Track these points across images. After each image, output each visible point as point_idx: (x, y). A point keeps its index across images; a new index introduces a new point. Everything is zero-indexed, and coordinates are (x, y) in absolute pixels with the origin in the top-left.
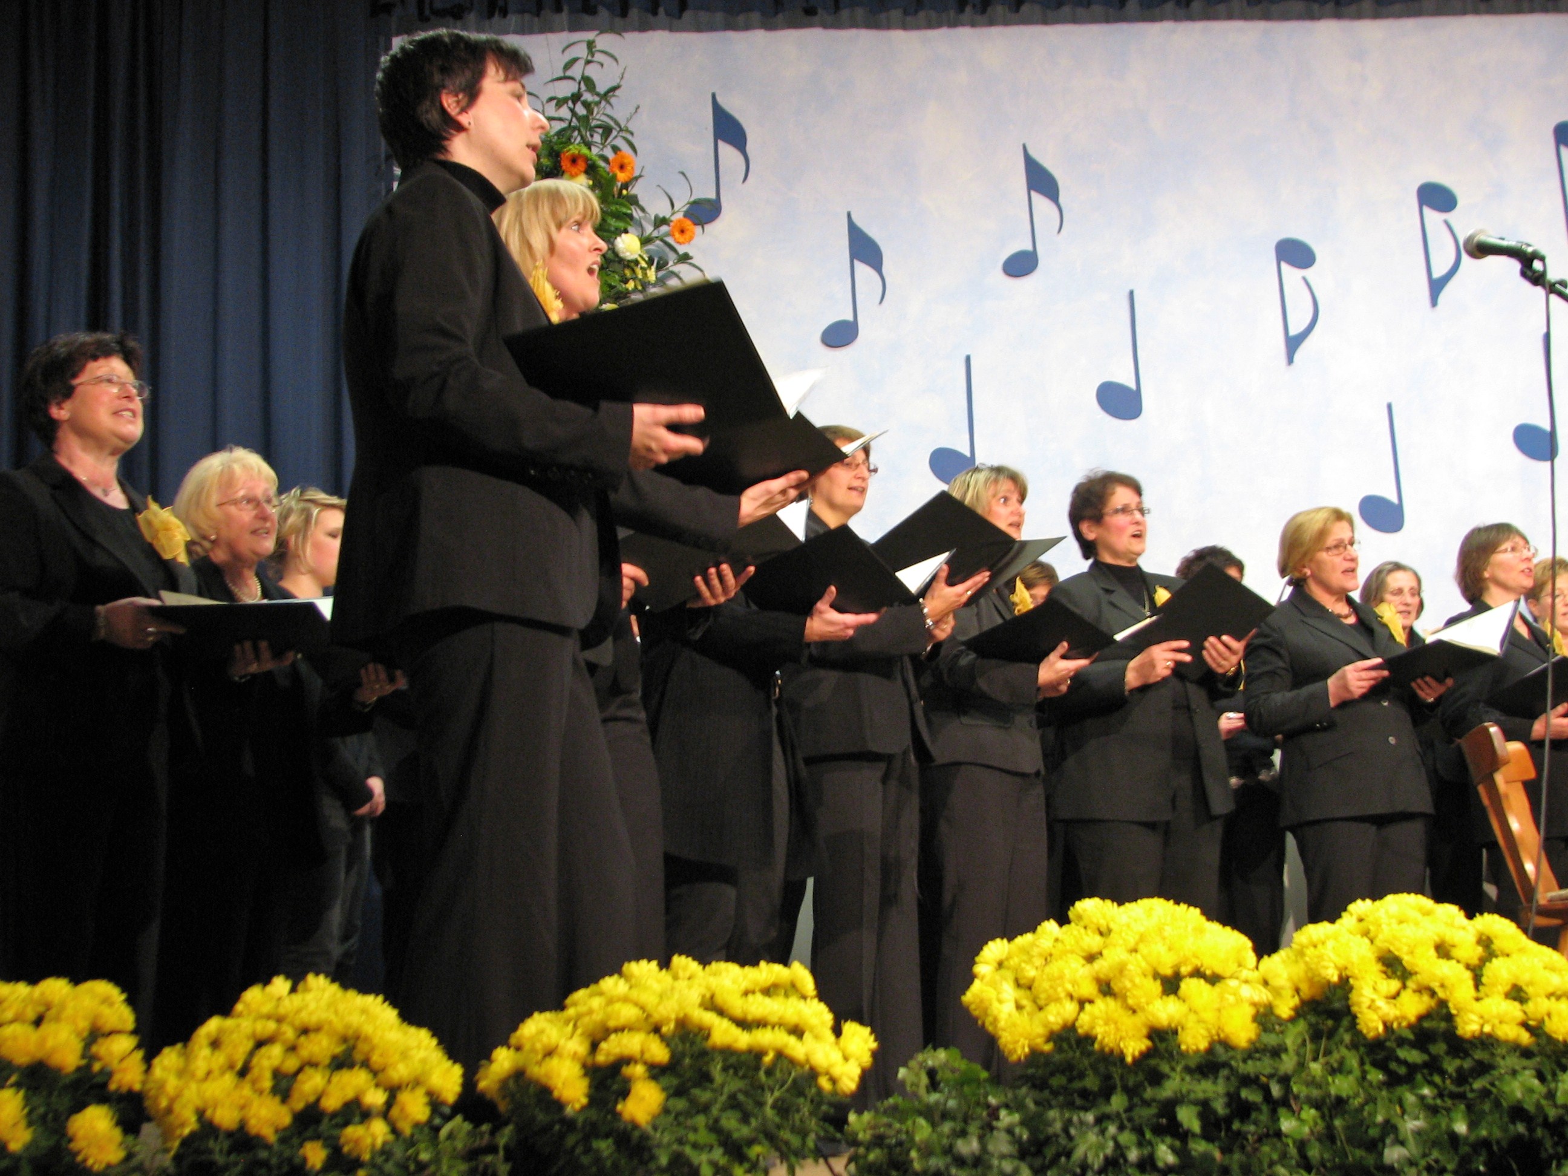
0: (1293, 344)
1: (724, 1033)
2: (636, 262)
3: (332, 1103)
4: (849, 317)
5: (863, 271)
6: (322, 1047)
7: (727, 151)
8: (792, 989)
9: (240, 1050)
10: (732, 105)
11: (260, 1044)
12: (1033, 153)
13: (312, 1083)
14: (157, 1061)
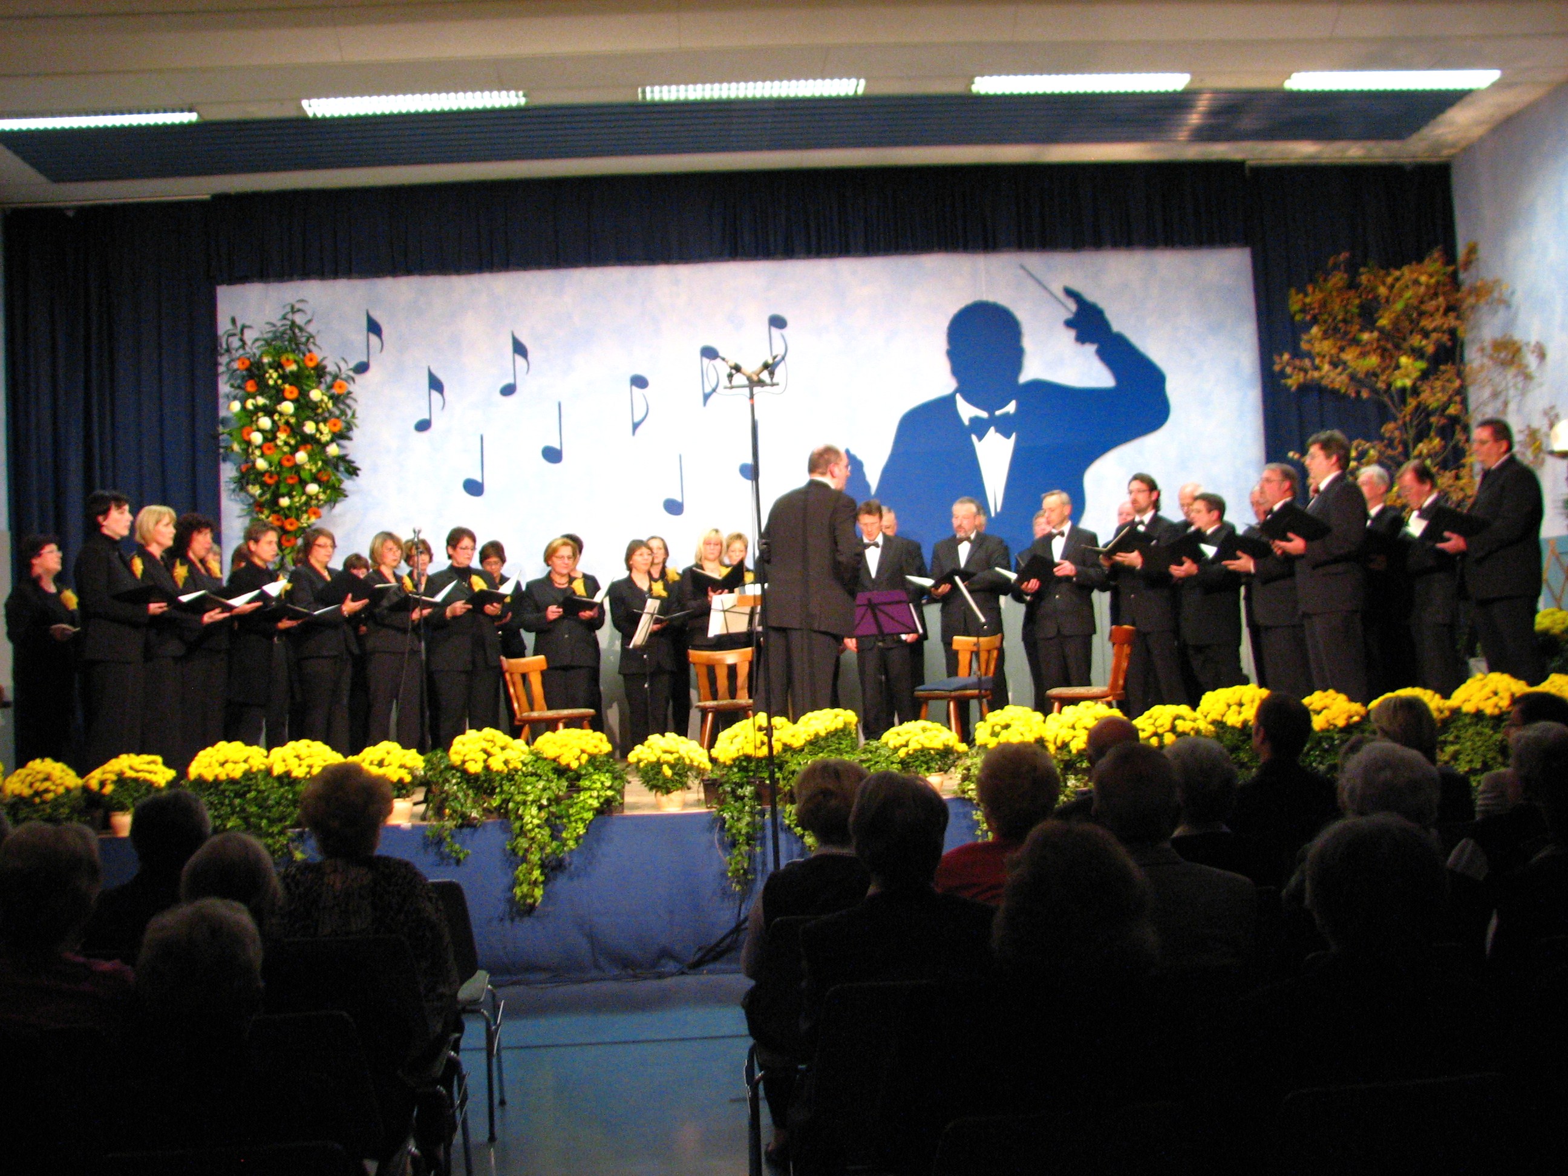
0: (636, 426)
1: (130, 774)
2: (322, 401)
3: (42, 788)
4: (427, 417)
5: (435, 394)
6: (41, 776)
7: (373, 338)
8: (154, 762)
9: (23, 776)
10: (377, 316)
11: (28, 775)
12: (518, 336)
13: (37, 785)
14: (9, 779)
